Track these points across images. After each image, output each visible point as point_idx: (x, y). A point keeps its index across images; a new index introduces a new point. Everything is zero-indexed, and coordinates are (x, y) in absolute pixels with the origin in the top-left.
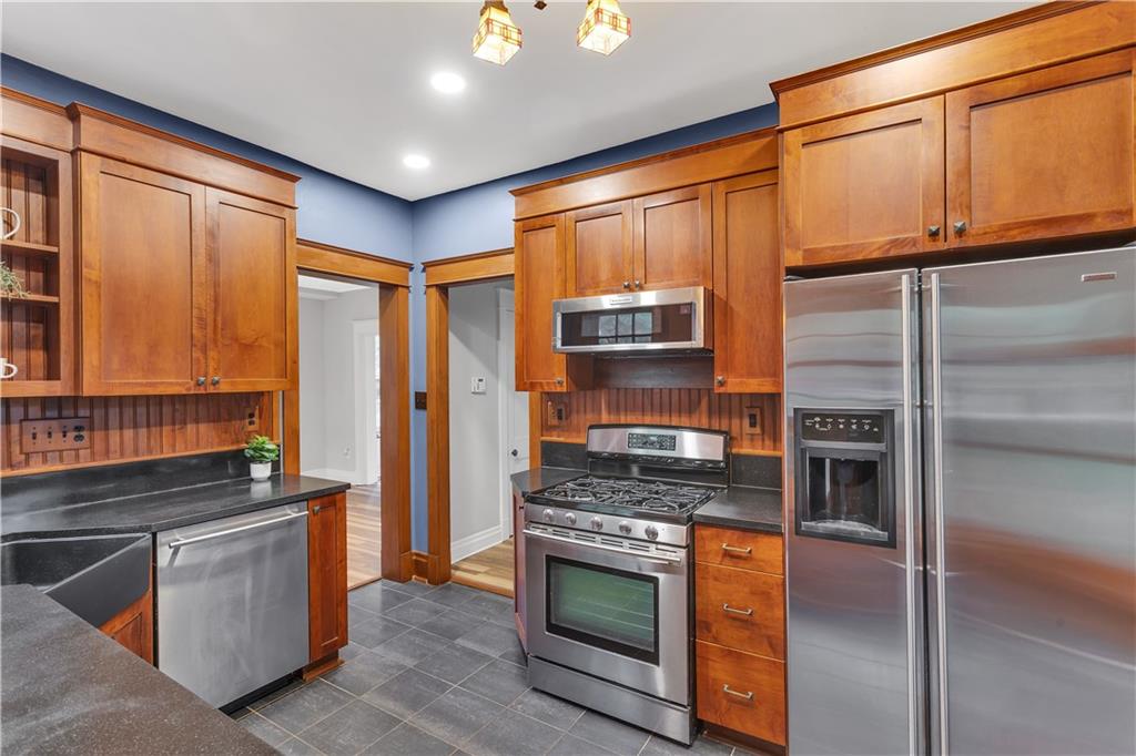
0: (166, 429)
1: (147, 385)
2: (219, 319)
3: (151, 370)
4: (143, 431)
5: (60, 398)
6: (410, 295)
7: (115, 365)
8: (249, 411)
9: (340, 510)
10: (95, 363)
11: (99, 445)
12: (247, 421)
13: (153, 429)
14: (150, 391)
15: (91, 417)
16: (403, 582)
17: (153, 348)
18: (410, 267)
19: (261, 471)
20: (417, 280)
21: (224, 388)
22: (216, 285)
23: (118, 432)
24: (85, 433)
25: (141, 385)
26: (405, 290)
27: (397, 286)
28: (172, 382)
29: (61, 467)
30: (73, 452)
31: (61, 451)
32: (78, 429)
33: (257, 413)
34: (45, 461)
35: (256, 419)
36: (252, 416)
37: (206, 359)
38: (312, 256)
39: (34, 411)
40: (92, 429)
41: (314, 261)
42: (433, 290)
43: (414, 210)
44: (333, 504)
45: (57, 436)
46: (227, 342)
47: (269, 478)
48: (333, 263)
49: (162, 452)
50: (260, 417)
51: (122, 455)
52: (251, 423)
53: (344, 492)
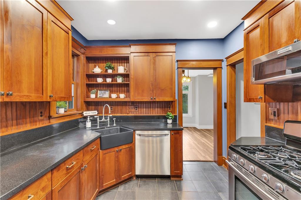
0: (152, 109)
1: (142, 99)
2: (156, 84)
3: (142, 96)
4: (147, 109)
5: (129, 101)
6: (222, 70)
7: (136, 95)
8: (169, 106)
9: (180, 135)
10: (133, 94)
11: (140, 112)
12: (169, 109)
13: (149, 109)
14: (142, 100)
15: (138, 106)
16: (219, 165)
17: (143, 91)
18: (222, 61)
19: (170, 121)
20: (224, 64)
21: (157, 100)
22: (155, 75)
23: (143, 109)
24: (137, 109)
25: (140, 99)
26: (220, 69)
27: (217, 68)
28: (146, 99)
29: (133, 115)
30: (135, 112)
31: (134, 112)
32: (136, 108)
33: (171, 107)
34: (132, 113)
35: (171, 108)
36: (170, 107)
37: (153, 93)
38: (186, 64)
39: (130, 104)
40: (138, 108)
41: (187, 65)
42: (229, 66)
43: (223, 41)
44: (178, 133)
45: (133, 109)
46: (158, 89)
47: (171, 123)
48: (193, 65)
49: (150, 114)
50: (172, 108)
51: (143, 114)
52: (170, 109)
53: (182, 130)
